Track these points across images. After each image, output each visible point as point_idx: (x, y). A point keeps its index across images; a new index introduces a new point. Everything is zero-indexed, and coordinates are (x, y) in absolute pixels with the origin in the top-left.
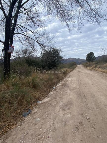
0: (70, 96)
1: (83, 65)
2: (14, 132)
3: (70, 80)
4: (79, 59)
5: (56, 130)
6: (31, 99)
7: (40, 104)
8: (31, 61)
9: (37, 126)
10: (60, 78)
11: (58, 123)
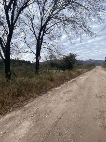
0: (74, 88)
1: (102, 66)
2: (37, 99)
3: (81, 78)
4: (99, 60)
5: (56, 100)
6: (48, 86)
7: (53, 90)
8: (54, 63)
9: (47, 98)
10: (72, 76)
11: (58, 98)
